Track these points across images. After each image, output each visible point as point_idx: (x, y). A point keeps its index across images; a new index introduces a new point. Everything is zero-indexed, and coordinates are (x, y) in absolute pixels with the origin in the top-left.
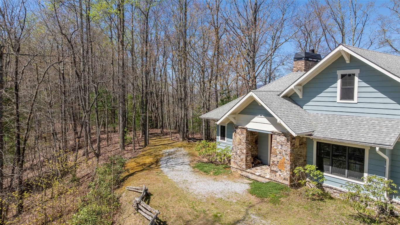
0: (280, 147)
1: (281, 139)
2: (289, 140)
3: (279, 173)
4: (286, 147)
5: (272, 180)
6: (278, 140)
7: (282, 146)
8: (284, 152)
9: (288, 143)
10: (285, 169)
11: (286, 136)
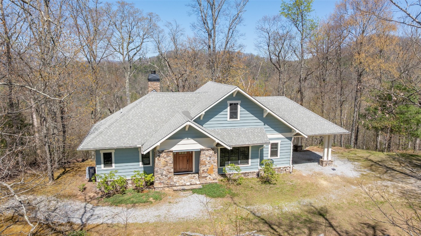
0: (208, 158)
1: (209, 153)
2: (216, 152)
3: (209, 176)
4: (214, 157)
5: (203, 183)
6: (206, 154)
7: (210, 157)
8: (212, 161)
9: (215, 154)
10: (214, 172)
11: (213, 150)
